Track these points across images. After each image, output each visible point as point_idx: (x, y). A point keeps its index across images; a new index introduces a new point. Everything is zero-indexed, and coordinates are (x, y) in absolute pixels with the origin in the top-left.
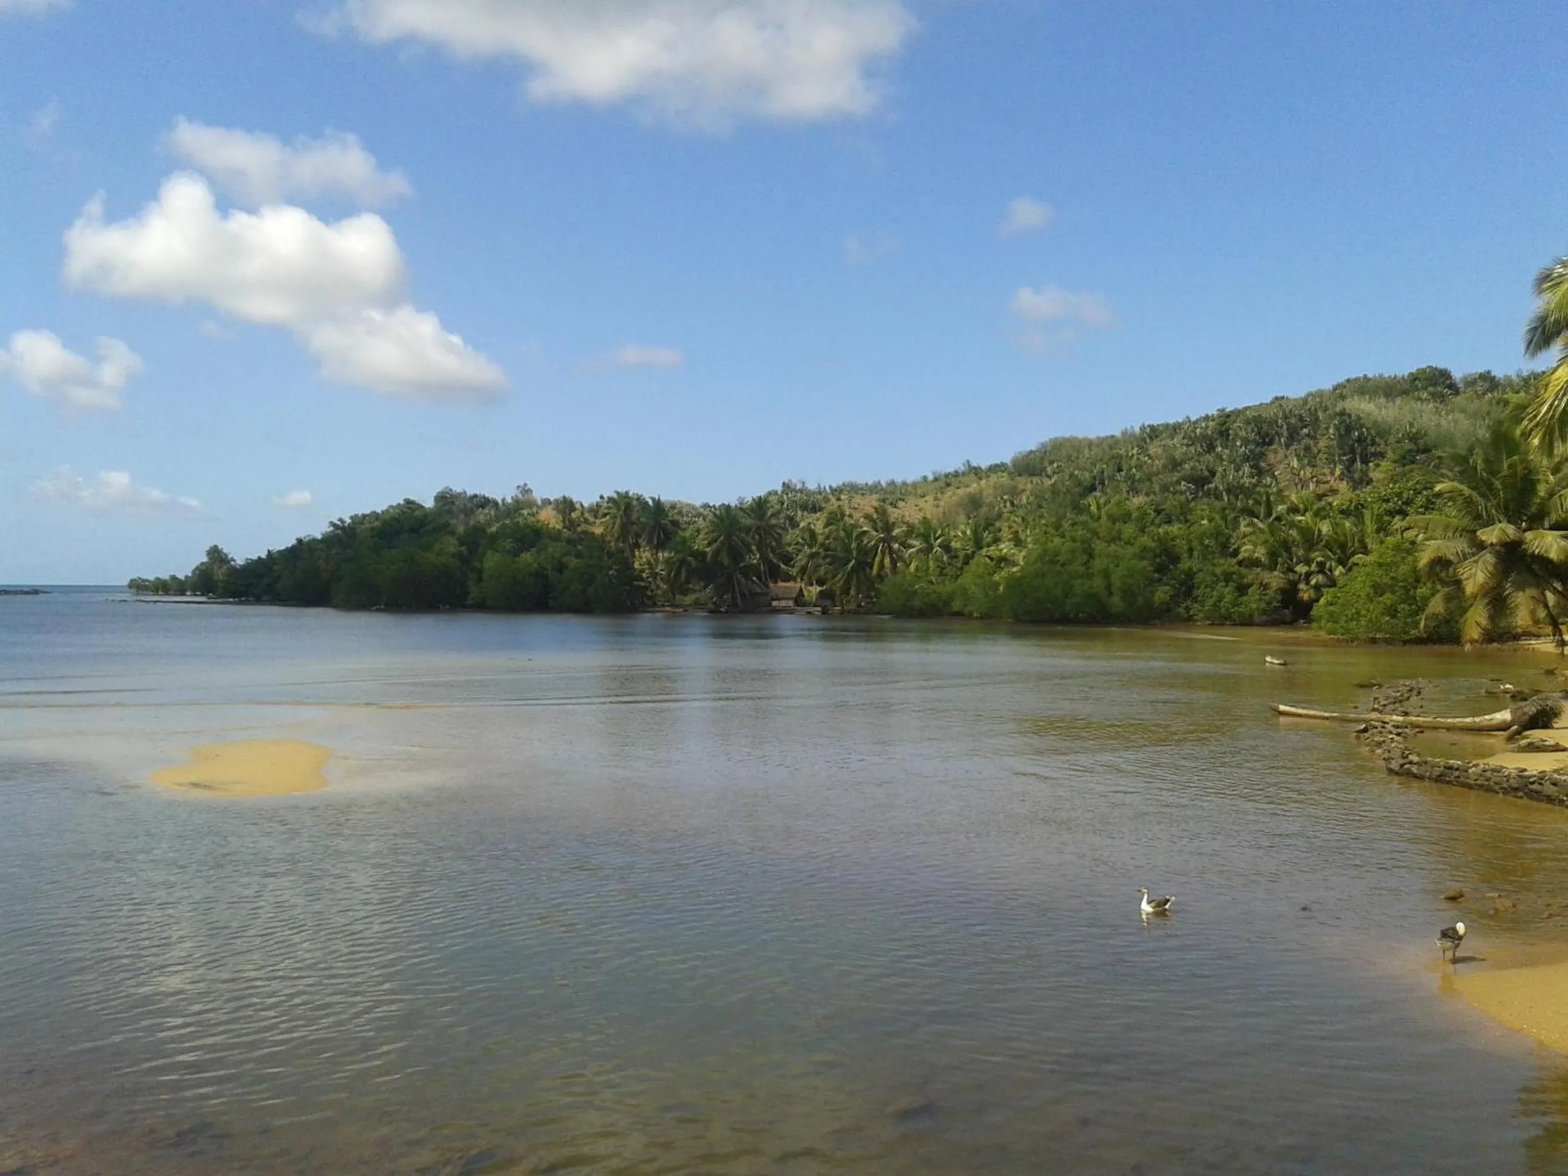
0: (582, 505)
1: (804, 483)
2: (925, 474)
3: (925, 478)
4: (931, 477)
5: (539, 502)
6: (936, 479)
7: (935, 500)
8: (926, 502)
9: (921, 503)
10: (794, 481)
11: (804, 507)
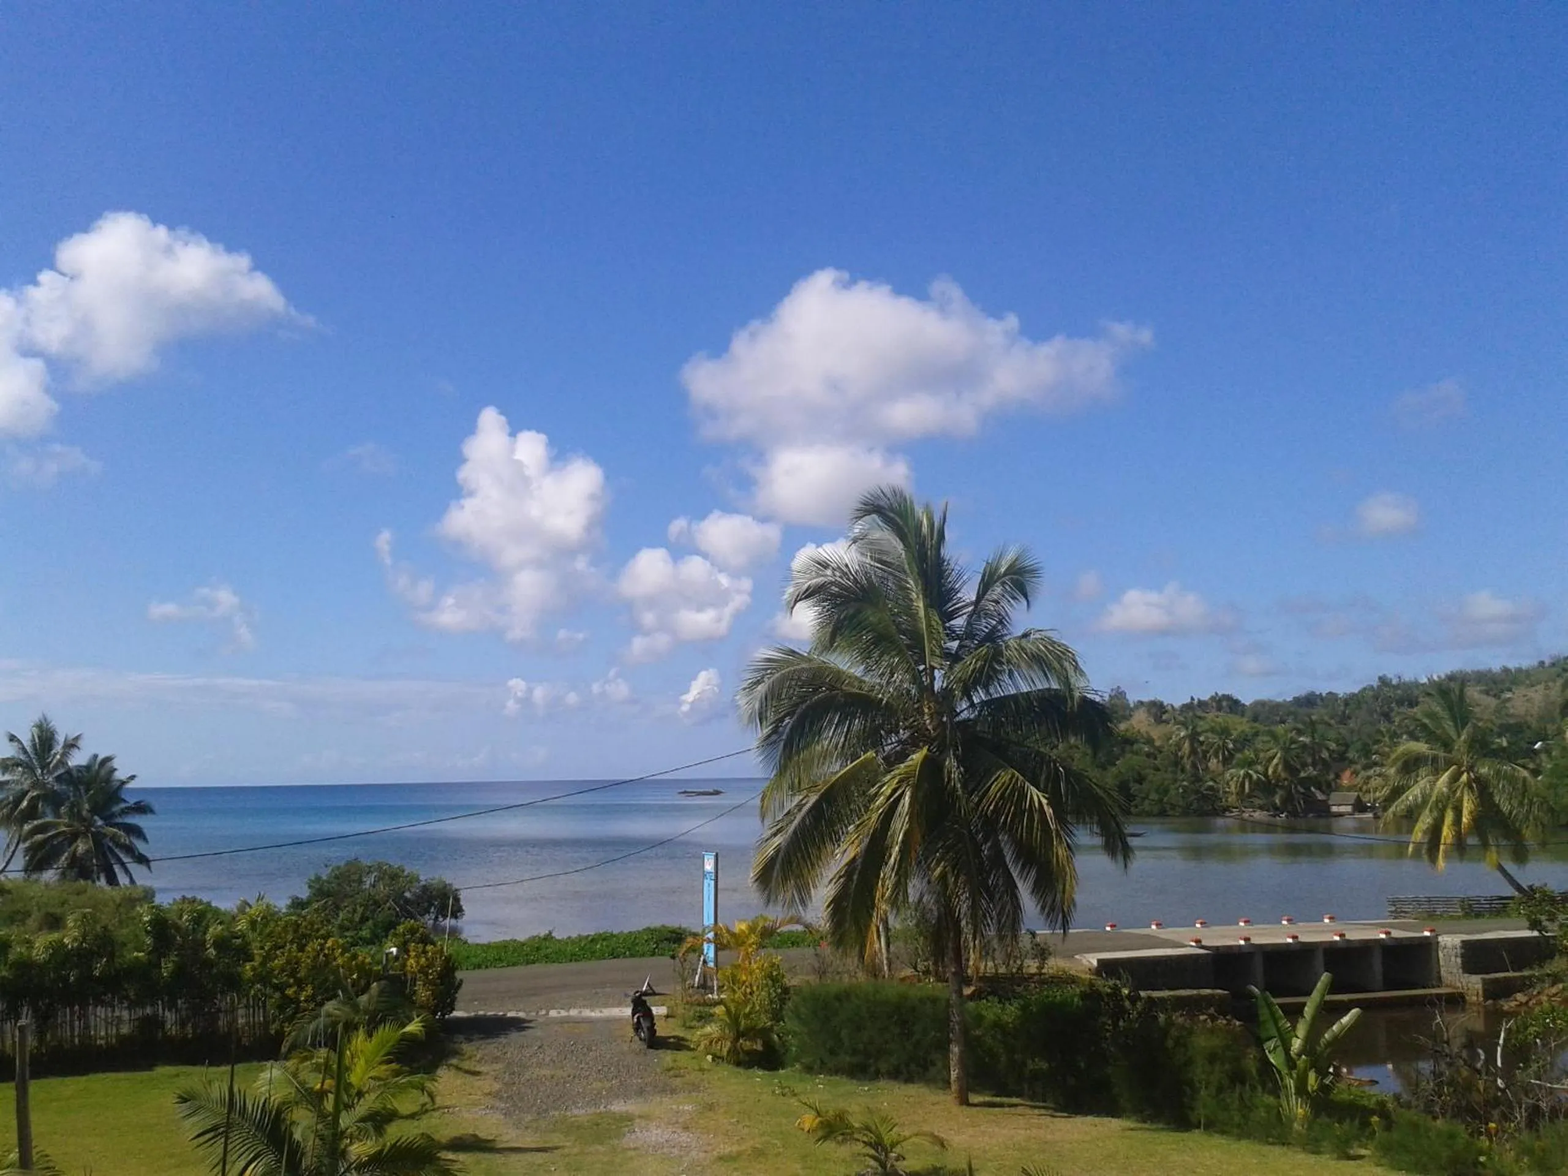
0: (1172, 706)
1: (1399, 677)
2: (1542, 659)
3: (1542, 663)
4: (1547, 662)
5: (1132, 705)
6: (1553, 665)
7: (1545, 689)
8: (1536, 691)
9: (1531, 693)
10: (1390, 676)
11: (1400, 702)
